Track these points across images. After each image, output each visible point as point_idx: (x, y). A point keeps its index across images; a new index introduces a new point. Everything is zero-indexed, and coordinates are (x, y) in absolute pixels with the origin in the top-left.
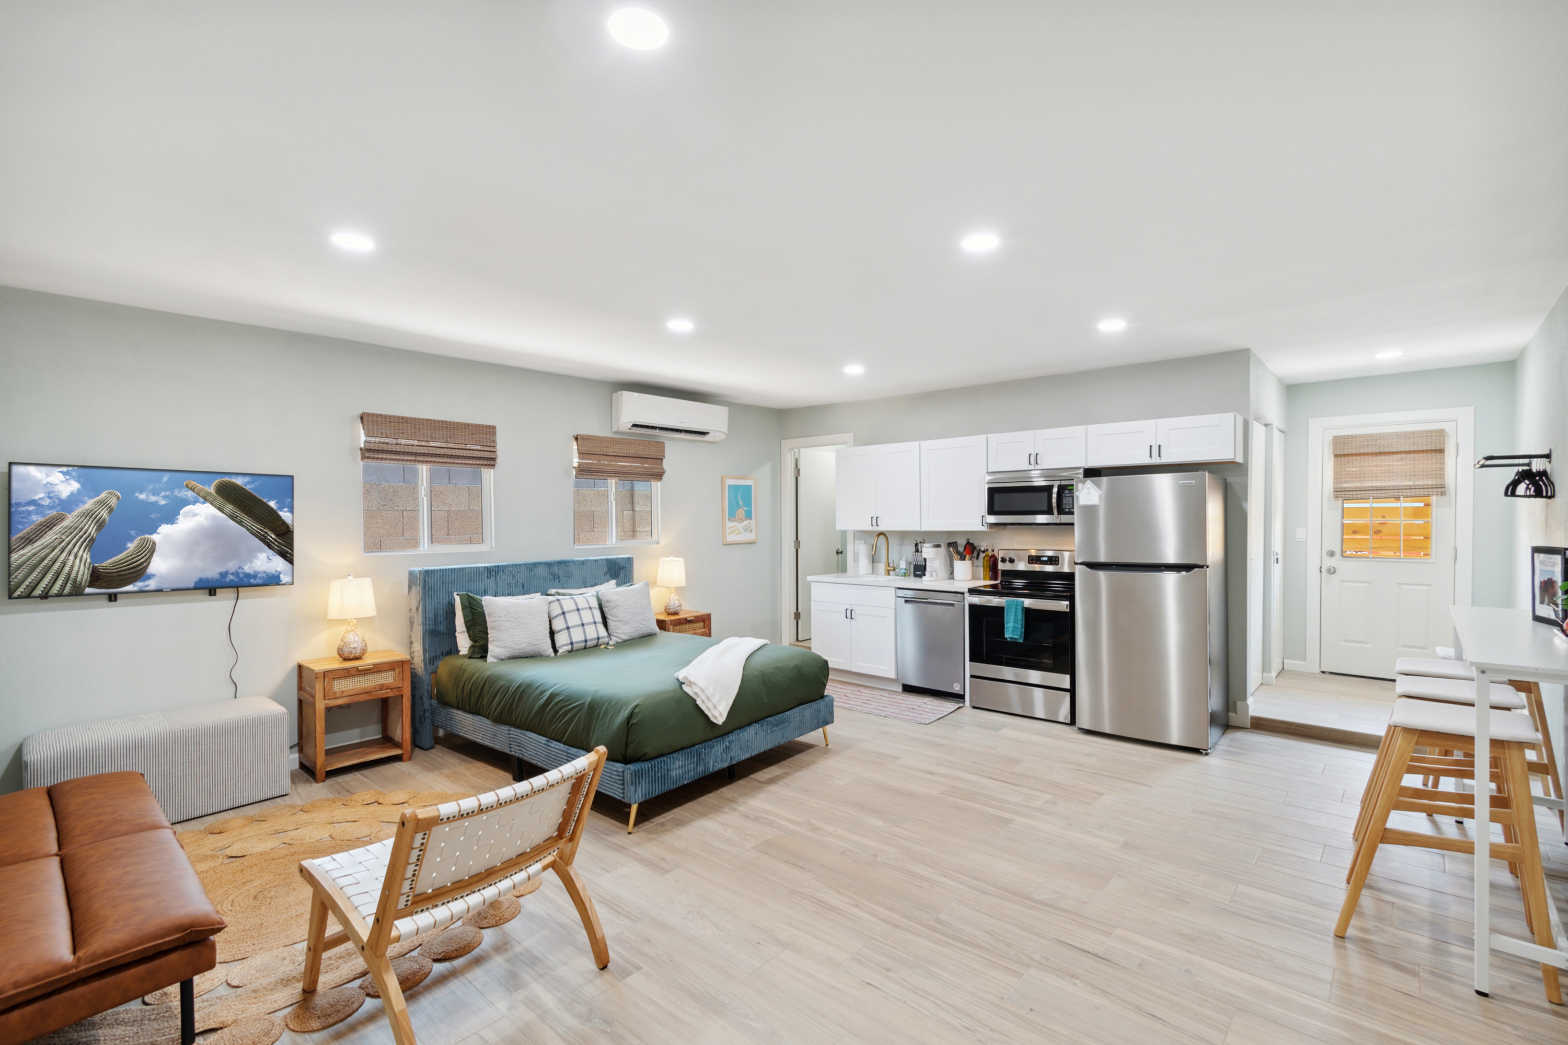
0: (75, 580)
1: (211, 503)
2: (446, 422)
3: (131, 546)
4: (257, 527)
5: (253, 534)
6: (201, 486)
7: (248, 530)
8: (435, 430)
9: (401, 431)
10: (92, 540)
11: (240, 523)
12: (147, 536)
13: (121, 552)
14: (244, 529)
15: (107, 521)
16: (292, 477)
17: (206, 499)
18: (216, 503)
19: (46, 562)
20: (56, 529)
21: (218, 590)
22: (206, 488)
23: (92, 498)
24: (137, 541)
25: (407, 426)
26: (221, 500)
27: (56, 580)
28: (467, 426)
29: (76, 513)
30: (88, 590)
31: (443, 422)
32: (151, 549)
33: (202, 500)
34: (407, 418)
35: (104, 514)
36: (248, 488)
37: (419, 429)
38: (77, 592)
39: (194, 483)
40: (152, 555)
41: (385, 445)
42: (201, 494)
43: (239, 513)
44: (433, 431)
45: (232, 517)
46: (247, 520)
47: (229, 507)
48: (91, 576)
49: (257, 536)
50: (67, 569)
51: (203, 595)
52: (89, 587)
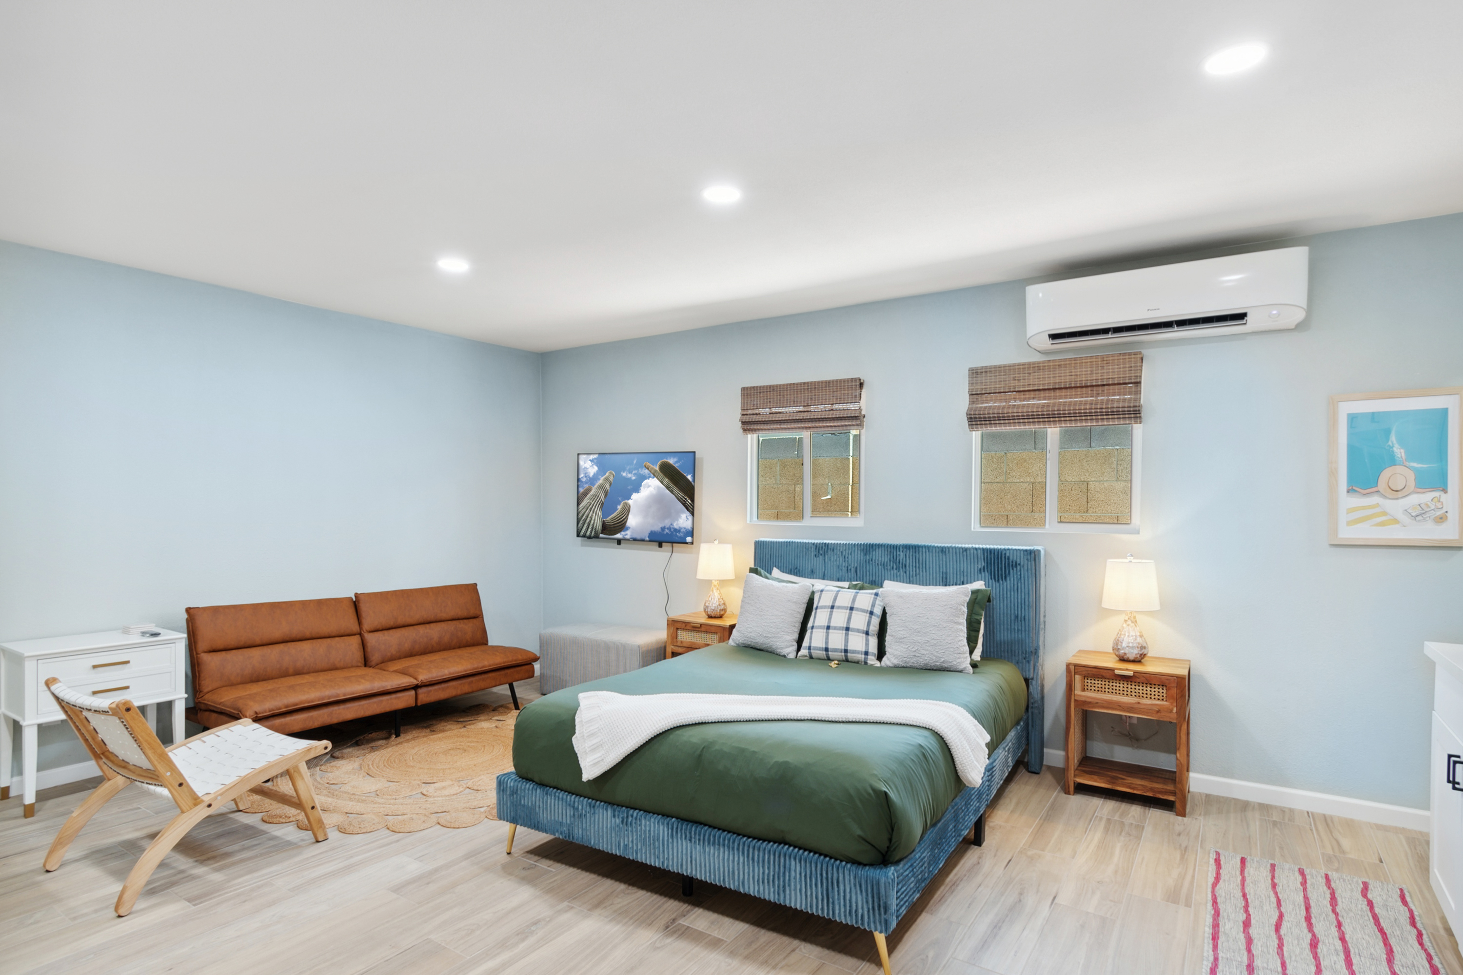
0: (595, 530)
1: (657, 478)
2: (808, 383)
3: (619, 507)
4: (681, 494)
5: (679, 500)
6: (652, 466)
7: (676, 497)
8: (797, 394)
9: (769, 400)
10: (603, 504)
11: (672, 492)
12: (626, 501)
13: (615, 512)
14: (673, 496)
15: (609, 491)
16: (695, 452)
17: (655, 475)
18: (659, 477)
19: (584, 517)
20: (588, 496)
21: (663, 544)
22: (654, 467)
23: (602, 476)
24: (622, 504)
25: (773, 394)
26: (662, 475)
27: (588, 528)
28: (828, 383)
29: (596, 486)
30: (601, 535)
31: (804, 383)
32: (627, 510)
33: (652, 475)
34: (773, 386)
35: (608, 486)
36: (676, 466)
37: (783, 395)
38: (596, 537)
39: (649, 464)
40: (628, 514)
41: (755, 416)
42: (652, 472)
43: (671, 485)
44: (796, 395)
45: (668, 488)
46: (676, 490)
47: (666, 480)
48: (602, 527)
49: (681, 502)
50: (592, 522)
51: (655, 546)
52: (601, 533)
